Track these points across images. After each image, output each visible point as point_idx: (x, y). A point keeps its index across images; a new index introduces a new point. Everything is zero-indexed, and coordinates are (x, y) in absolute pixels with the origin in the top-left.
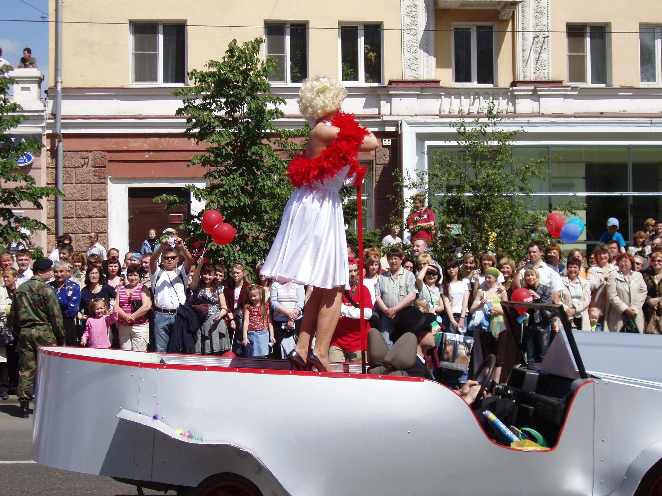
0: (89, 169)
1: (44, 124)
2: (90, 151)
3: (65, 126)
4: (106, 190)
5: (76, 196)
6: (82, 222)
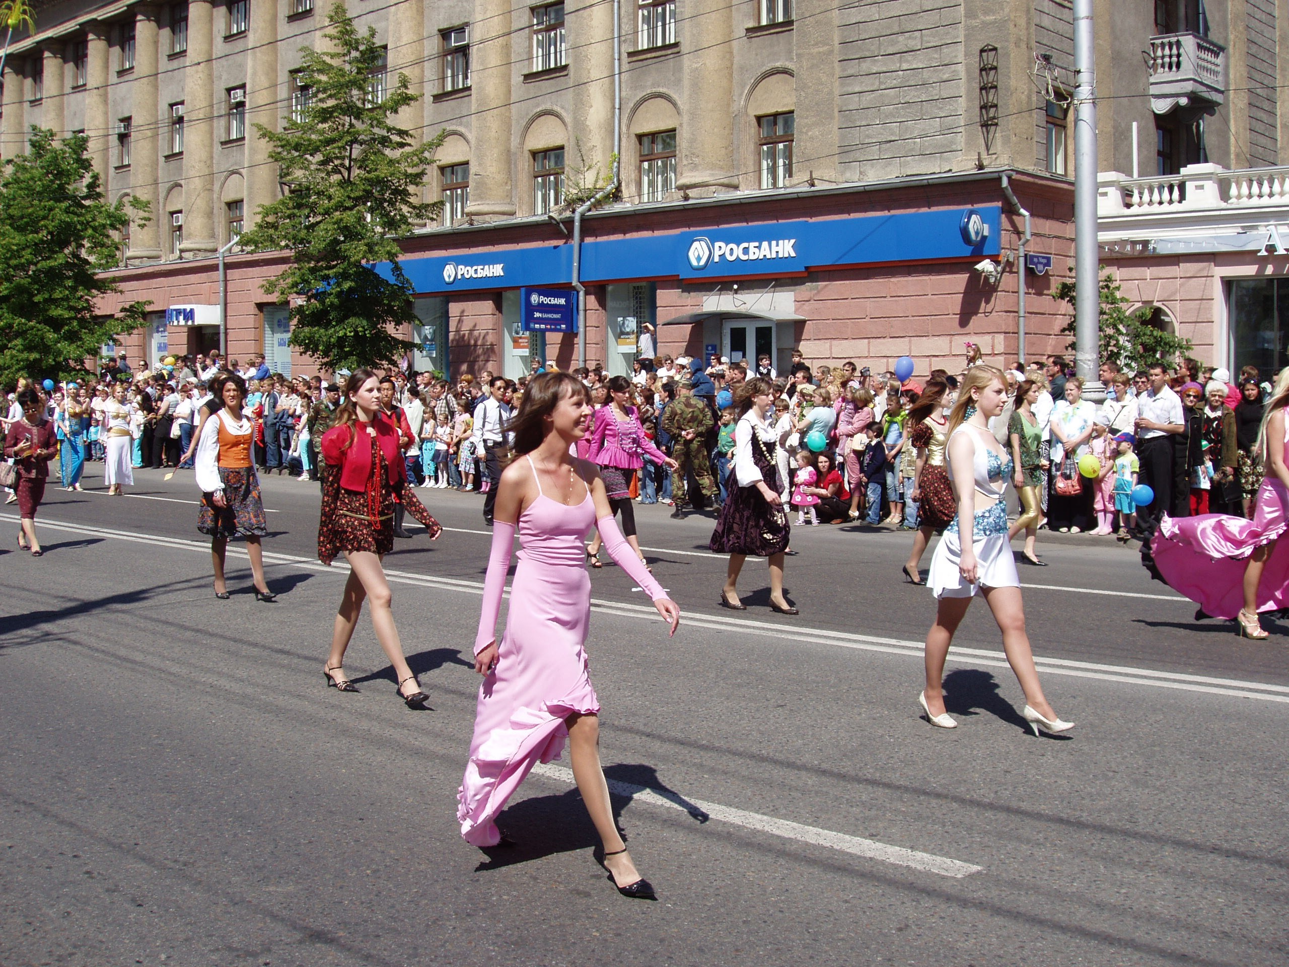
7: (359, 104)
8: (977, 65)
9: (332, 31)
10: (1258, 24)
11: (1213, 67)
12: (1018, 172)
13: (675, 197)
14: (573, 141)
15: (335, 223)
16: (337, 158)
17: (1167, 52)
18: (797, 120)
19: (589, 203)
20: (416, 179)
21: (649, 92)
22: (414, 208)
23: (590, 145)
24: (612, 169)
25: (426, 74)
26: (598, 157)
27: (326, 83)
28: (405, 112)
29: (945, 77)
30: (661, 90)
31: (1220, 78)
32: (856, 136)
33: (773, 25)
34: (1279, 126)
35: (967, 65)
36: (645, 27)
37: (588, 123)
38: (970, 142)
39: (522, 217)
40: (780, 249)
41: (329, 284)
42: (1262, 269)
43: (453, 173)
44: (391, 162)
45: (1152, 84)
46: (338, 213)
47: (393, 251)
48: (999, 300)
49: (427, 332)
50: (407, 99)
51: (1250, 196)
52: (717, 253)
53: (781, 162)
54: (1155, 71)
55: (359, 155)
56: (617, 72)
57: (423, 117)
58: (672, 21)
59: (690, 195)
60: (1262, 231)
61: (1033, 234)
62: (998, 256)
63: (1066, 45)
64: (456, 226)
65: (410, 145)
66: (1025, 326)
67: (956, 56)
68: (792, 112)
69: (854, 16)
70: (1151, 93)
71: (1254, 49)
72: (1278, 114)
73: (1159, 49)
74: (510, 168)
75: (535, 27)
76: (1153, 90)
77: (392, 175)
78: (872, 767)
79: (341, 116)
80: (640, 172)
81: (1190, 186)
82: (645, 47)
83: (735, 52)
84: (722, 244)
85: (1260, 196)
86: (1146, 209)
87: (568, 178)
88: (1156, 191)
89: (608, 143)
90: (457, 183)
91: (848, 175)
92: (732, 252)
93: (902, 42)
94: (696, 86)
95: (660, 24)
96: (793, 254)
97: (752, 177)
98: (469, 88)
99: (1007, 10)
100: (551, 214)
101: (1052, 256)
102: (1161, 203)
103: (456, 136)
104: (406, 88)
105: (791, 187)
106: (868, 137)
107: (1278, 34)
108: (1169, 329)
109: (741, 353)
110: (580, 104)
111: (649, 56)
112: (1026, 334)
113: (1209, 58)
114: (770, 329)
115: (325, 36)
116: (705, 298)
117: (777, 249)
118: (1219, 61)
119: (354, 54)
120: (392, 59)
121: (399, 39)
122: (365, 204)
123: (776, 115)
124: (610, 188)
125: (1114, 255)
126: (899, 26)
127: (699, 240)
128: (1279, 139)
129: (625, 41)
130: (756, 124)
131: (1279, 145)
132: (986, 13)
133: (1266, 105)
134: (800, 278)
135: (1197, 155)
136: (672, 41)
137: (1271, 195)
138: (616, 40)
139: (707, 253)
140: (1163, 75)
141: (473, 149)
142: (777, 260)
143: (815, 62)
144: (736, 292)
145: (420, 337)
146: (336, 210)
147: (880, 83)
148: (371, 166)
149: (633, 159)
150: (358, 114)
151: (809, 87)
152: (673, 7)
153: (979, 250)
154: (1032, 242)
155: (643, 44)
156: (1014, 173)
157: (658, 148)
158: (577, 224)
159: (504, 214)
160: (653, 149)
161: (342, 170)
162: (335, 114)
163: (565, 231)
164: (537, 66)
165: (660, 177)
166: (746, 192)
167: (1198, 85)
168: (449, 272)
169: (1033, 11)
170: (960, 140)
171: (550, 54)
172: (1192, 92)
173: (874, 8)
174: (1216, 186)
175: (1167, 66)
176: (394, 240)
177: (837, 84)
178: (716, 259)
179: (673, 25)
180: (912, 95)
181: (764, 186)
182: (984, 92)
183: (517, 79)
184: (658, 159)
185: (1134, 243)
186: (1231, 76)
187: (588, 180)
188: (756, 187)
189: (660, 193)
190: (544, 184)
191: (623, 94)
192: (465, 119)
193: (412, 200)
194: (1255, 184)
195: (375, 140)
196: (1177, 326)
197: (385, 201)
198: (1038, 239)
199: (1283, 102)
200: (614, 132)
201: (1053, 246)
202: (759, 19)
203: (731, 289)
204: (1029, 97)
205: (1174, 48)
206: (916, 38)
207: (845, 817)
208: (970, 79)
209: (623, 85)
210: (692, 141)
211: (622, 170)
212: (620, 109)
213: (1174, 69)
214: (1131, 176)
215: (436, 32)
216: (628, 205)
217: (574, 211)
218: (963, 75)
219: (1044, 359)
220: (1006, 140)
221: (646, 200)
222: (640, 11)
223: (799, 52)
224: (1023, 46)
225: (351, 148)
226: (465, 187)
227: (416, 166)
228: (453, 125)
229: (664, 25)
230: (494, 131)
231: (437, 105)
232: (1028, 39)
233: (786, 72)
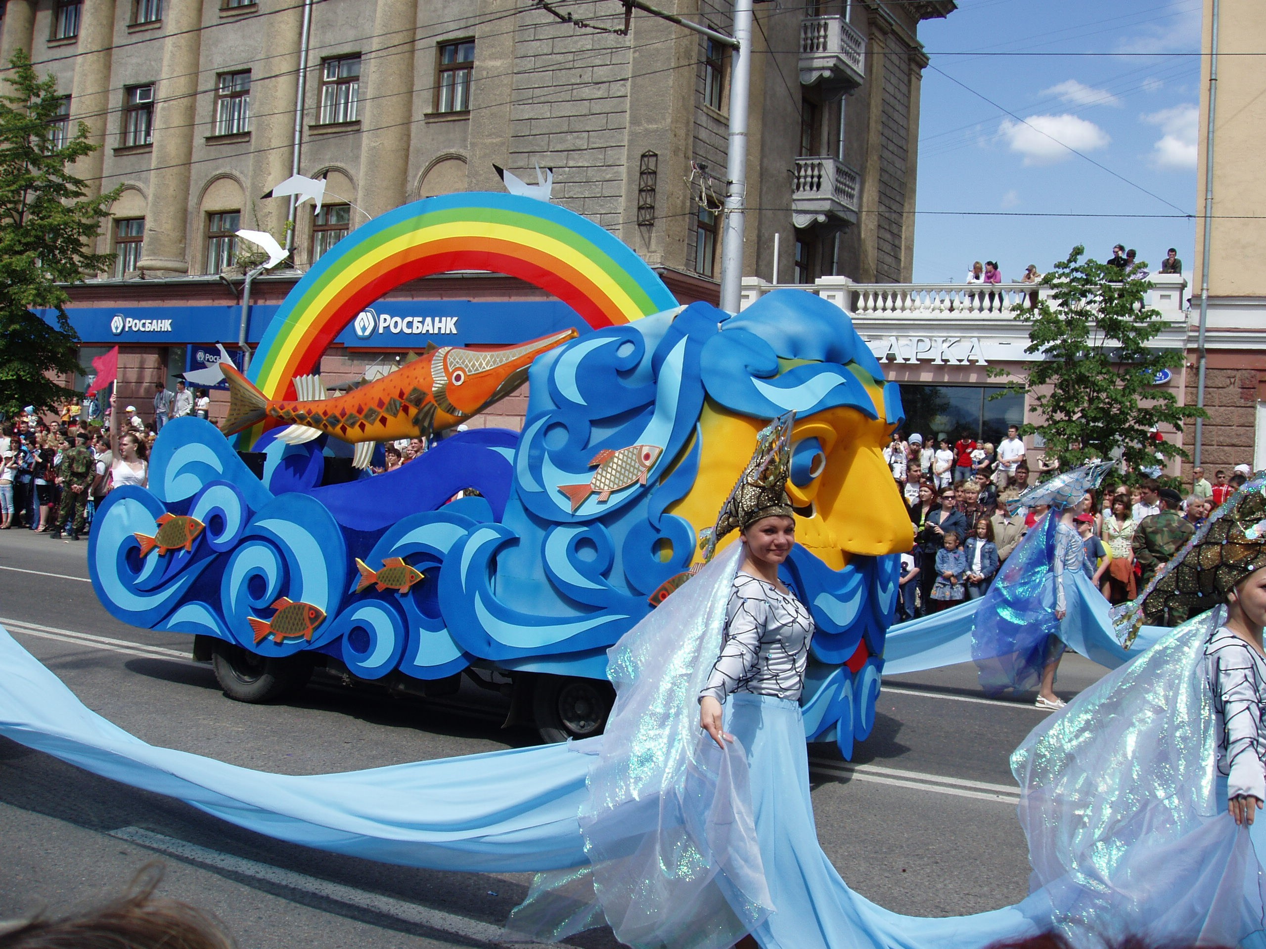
0: (1235, 390)
1: (1185, 338)
2: (1238, 370)
3: (1208, 340)
4: (1254, 415)
5: (1218, 421)
6: (1223, 451)
7: (38, 151)
8: (638, 169)
9: (12, 75)
10: (890, 155)
11: (849, 190)
12: (669, 271)
14: (249, 206)
16: (10, 202)
17: (809, 172)
20: (90, 230)
21: (327, 165)
22: (86, 257)
23: (266, 211)
25: (109, 125)
28: (82, 161)
29: (608, 177)
30: (339, 164)
31: (855, 200)
33: (452, 113)
34: (903, 248)
35: (628, 167)
36: (328, 103)
39: (193, 276)
40: (442, 325)
43: (128, 227)
44: (65, 211)
45: (794, 200)
46: (7, 256)
47: (62, 298)
49: (91, 381)
50: (86, 150)
51: (875, 309)
52: (382, 325)
54: (798, 189)
55: (33, 200)
56: (297, 143)
57: (102, 169)
58: (355, 99)
60: (885, 340)
63: (719, 157)
64: (128, 280)
65: (85, 195)
69: (527, 112)
70: (794, 207)
71: (886, 177)
72: (903, 237)
73: (803, 169)
74: (184, 227)
75: (221, 92)
77: (66, 224)
79: (17, 160)
80: (313, 241)
82: (327, 122)
83: (413, 135)
85: (884, 309)
89: (284, 211)
90: (132, 237)
92: (397, 325)
93: (570, 141)
94: (373, 164)
95: (342, 101)
96: (454, 331)
98: (151, 145)
99: (669, 120)
100: (222, 275)
103: (134, 191)
104: (86, 137)
110: (259, 171)
111: (330, 130)
113: (847, 182)
115: (6, 79)
116: (368, 367)
117: (440, 325)
118: (855, 185)
119: (35, 100)
120: (75, 108)
121: (83, 89)
122: (36, 249)
126: (569, 126)
127: (365, 311)
128: (903, 259)
129: (307, 115)
131: (902, 265)
132: (650, 120)
133: (893, 228)
135: (830, 268)
136: (353, 119)
137: (894, 309)
138: (299, 113)
139: (372, 324)
140: (804, 192)
143: (487, 151)
146: (6, 254)
148: (44, 213)
149: (307, 229)
150: (35, 162)
151: (480, 175)
152: (356, 86)
155: (325, 118)
156: (665, 272)
157: (333, 220)
158: (247, 286)
159: (176, 270)
160: (327, 220)
161: (15, 214)
162: (11, 158)
163: (235, 292)
164: (220, 130)
167: (835, 205)
168: (117, 324)
169: (692, 124)
171: (233, 120)
172: (830, 211)
173: (547, 107)
174: (846, 297)
175: (808, 185)
176: (63, 288)
178: (381, 331)
179: (355, 104)
180: (575, 191)
182: (643, 194)
183: (199, 141)
184: (332, 230)
186: (865, 200)
190: (218, 245)
191: (302, 165)
192: (144, 175)
193: (84, 250)
194: (880, 299)
195: (50, 187)
197: (57, 248)
199: (908, 227)
202: (438, 108)
203: (393, 360)
204: (684, 203)
205: (816, 169)
206: (583, 138)
208: (630, 181)
209: (302, 156)
211: (295, 238)
213: (815, 188)
214: (771, 282)
215: (120, 88)
217: (245, 274)
218: (624, 176)
220: (660, 240)
222: (324, 88)
223: (473, 140)
224: (682, 155)
225: (25, 194)
226: (139, 240)
227: (92, 217)
228: (131, 179)
229: (346, 103)
230: (172, 189)
231: (118, 158)
232: (686, 149)
233: (459, 158)
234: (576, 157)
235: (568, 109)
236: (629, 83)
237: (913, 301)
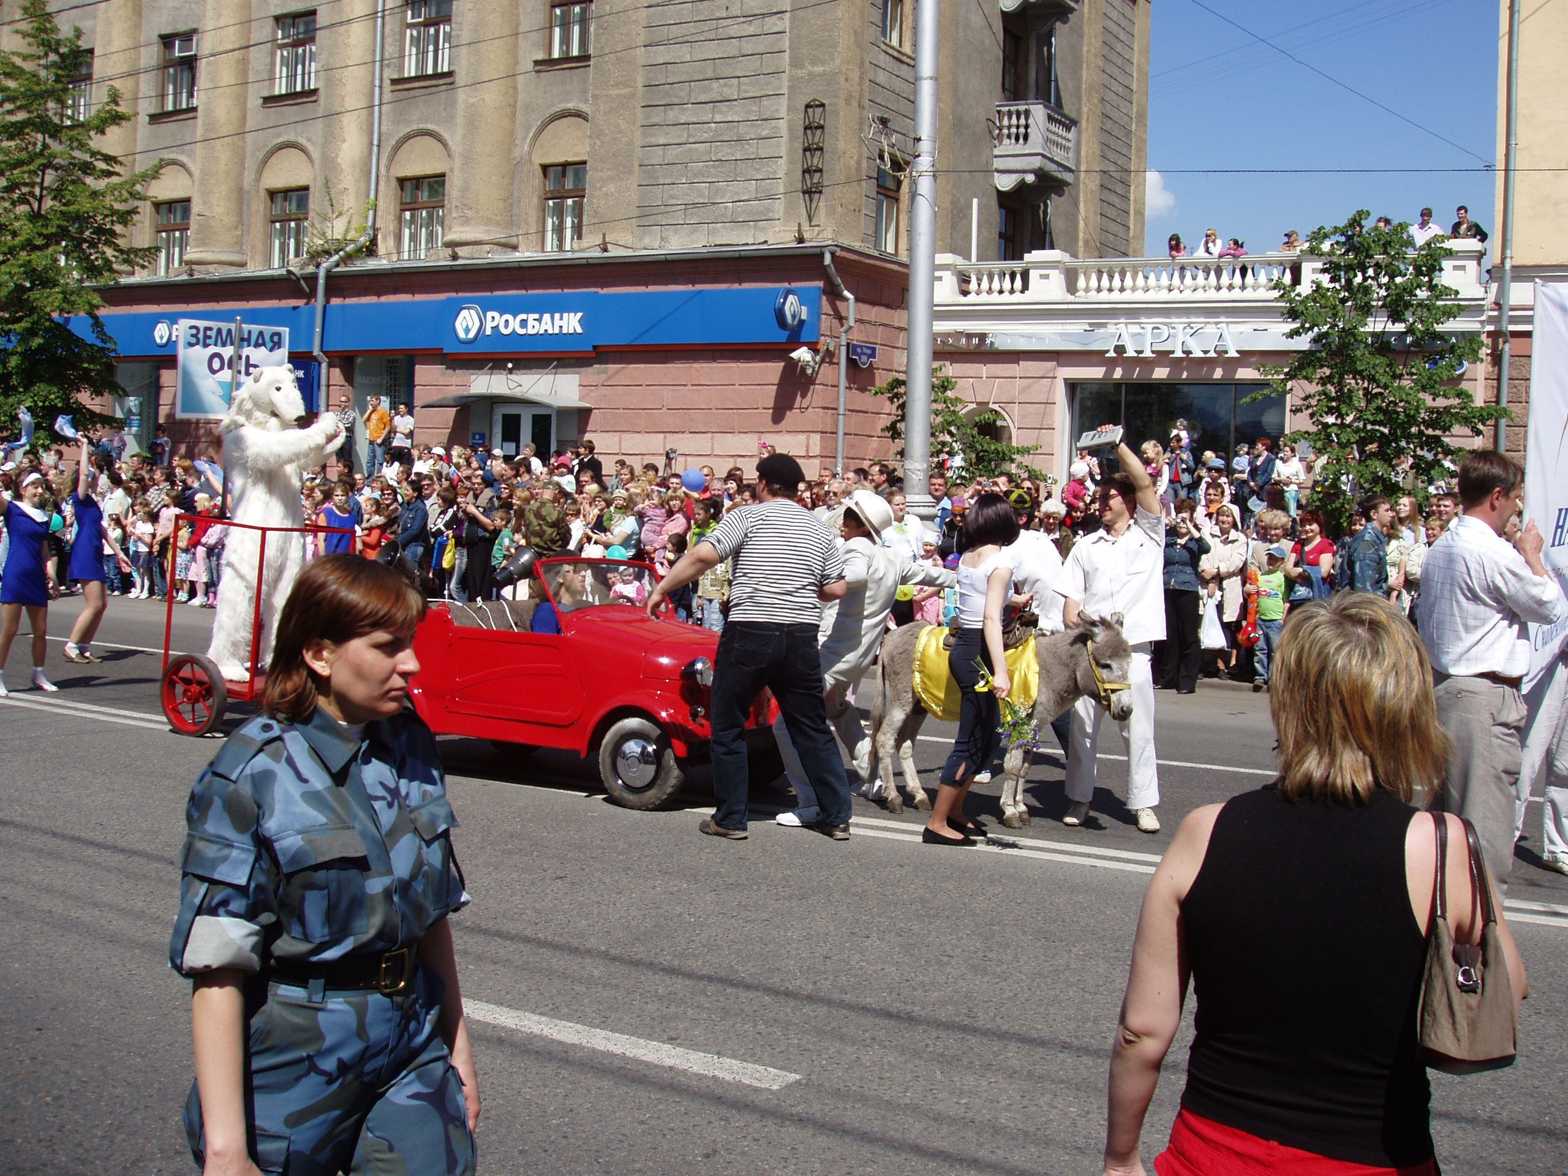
1: (1483, 318)
3: (1513, 320)
7: (56, 120)
8: (801, 122)
9: (25, 26)
10: (1115, 97)
11: (1064, 142)
12: (843, 249)
13: (441, 255)
14: (320, 181)
15: (20, 266)
16: (26, 184)
17: (1014, 121)
18: (590, 173)
19: (336, 258)
20: (125, 217)
21: (415, 127)
22: (122, 252)
23: (341, 186)
24: (366, 217)
25: (141, 87)
26: (350, 202)
27: (15, 90)
28: (114, 133)
29: (764, 133)
30: (430, 126)
31: (1071, 155)
32: (658, 196)
33: (566, 59)
34: (1132, 212)
35: (789, 121)
36: (414, 51)
37: (339, 161)
38: (789, 210)
39: (254, 269)
40: (564, 323)
41: (9, 341)
42: (1110, 371)
44: (95, 194)
45: (996, 156)
46: (23, 254)
47: (94, 302)
48: (817, 395)
49: (132, 404)
50: (117, 118)
51: (1099, 290)
52: (489, 325)
53: (569, 221)
54: (1001, 143)
55: (53, 182)
56: (377, 103)
57: (135, 140)
58: (447, 45)
59: (460, 254)
60: (1111, 329)
61: (857, 321)
62: (817, 343)
63: (903, 107)
64: (173, 278)
65: (118, 174)
66: (844, 426)
67: (777, 111)
68: (584, 163)
69: (662, 55)
70: (995, 166)
71: (1109, 125)
72: (1132, 198)
73: (1006, 118)
74: (241, 209)
75: (280, 42)
76: (998, 164)
77: (95, 209)
78: (669, 954)
79: (33, 134)
80: (400, 223)
81: (1034, 275)
82: (413, 74)
83: (520, 87)
84: (496, 314)
85: (1110, 290)
86: (984, 298)
87: (313, 226)
88: (996, 278)
89: (363, 186)
90: (175, 224)
91: (647, 241)
92: (508, 324)
93: (717, 90)
94: (472, 125)
95: (431, 48)
96: (579, 330)
97: (533, 238)
98: (195, 109)
99: (838, 61)
100: (291, 268)
101: (877, 347)
102: (1001, 292)
103: (176, 167)
104: (117, 104)
105: (580, 251)
106: (672, 197)
107: (1135, 110)
108: (1006, 435)
109: (513, 445)
110: (331, 138)
111: (417, 85)
112: (845, 434)
113: (1060, 132)
114: (550, 416)
115: (17, 32)
116: (473, 377)
117: (561, 323)
118: (1070, 136)
119: (53, 57)
120: (99, 65)
121: (109, 43)
122: (58, 243)
123: (565, 165)
124: (364, 240)
125: (947, 348)
126: (714, 71)
127: (468, 308)
128: (1132, 227)
129: (388, 66)
130: (541, 175)
131: (1131, 234)
132: (813, 63)
133: (1119, 188)
134: (587, 358)
135: (1042, 240)
136: (446, 70)
137: (1122, 290)
138: (378, 64)
139: (477, 324)
140: (1008, 146)
141: (197, 183)
142: (561, 336)
143: (614, 105)
144: (511, 371)
145: (122, 410)
146: (23, 249)
147: (689, 136)
148: (69, 197)
149: (392, 207)
150: (54, 131)
151: (606, 135)
152: (448, 28)
153: (796, 336)
154: (855, 330)
155: (410, 70)
156: (838, 250)
157: (424, 196)
158: (321, 281)
159: (231, 264)
160: (417, 196)
161: (31, 199)
162: (27, 131)
163: (307, 290)
164: (280, 88)
165: (424, 230)
166: (526, 254)
167: (1047, 161)
168: (162, 333)
169: (867, 65)
170: (779, 207)
171: (296, 75)
172: (1040, 169)
173: (686, 48)
174: (1063, 276)
175: (1013, 137)
176: (96, 290)
177: (639, 133)
178: (488, 332)
179: (447, 51)
180: (725, 152)
181: (548, 248)
182: (808, 154)
183: (254, 103)
184: (423, 208)
185: (969, 336)
186: (1083, 153)
187: (337, 229)
188: (539, 248)
189: (423, 252)
190: (283, 231)
191: (384, 128)
192: (187, 147)
193: (120, 242)
194: (1105, 277)
195: (75, 165)
196: (1014, 431)
198: (862, 326)
199: (1137, 187)
200: (370, 173)
201: (878, 335)
202: (550, 52)
203: (504, 368)
204: (859, 163)
205: (1023, 117)
206: (732, 85)
207: (639, 1016)
208: (792, 138)
209: (384, 118)
210: (465, 190)
211: (378, 219)
212: (379, 146)
213: (1021, 141)
214: (970, 260)
215: (155, 38)
216: (384, 262)
217: (318, 266)
218: (784, 132)
219: (865, 465)
220: (831, 211)
221: (406, 257)
222: (408, 31)
223: (598, 92)
224: (855, 104)
225: (44, 174)
226: (184, 229)
227: (125, 201)
228: (172, 152)
229: (436, 51)
230: (223, 163)
231: (154, 126)
232: (861, 96)
233: (579, 115)
234: (724, 109)
235: (713, 50)
236: (787, 15)
237: (1146, 278)
